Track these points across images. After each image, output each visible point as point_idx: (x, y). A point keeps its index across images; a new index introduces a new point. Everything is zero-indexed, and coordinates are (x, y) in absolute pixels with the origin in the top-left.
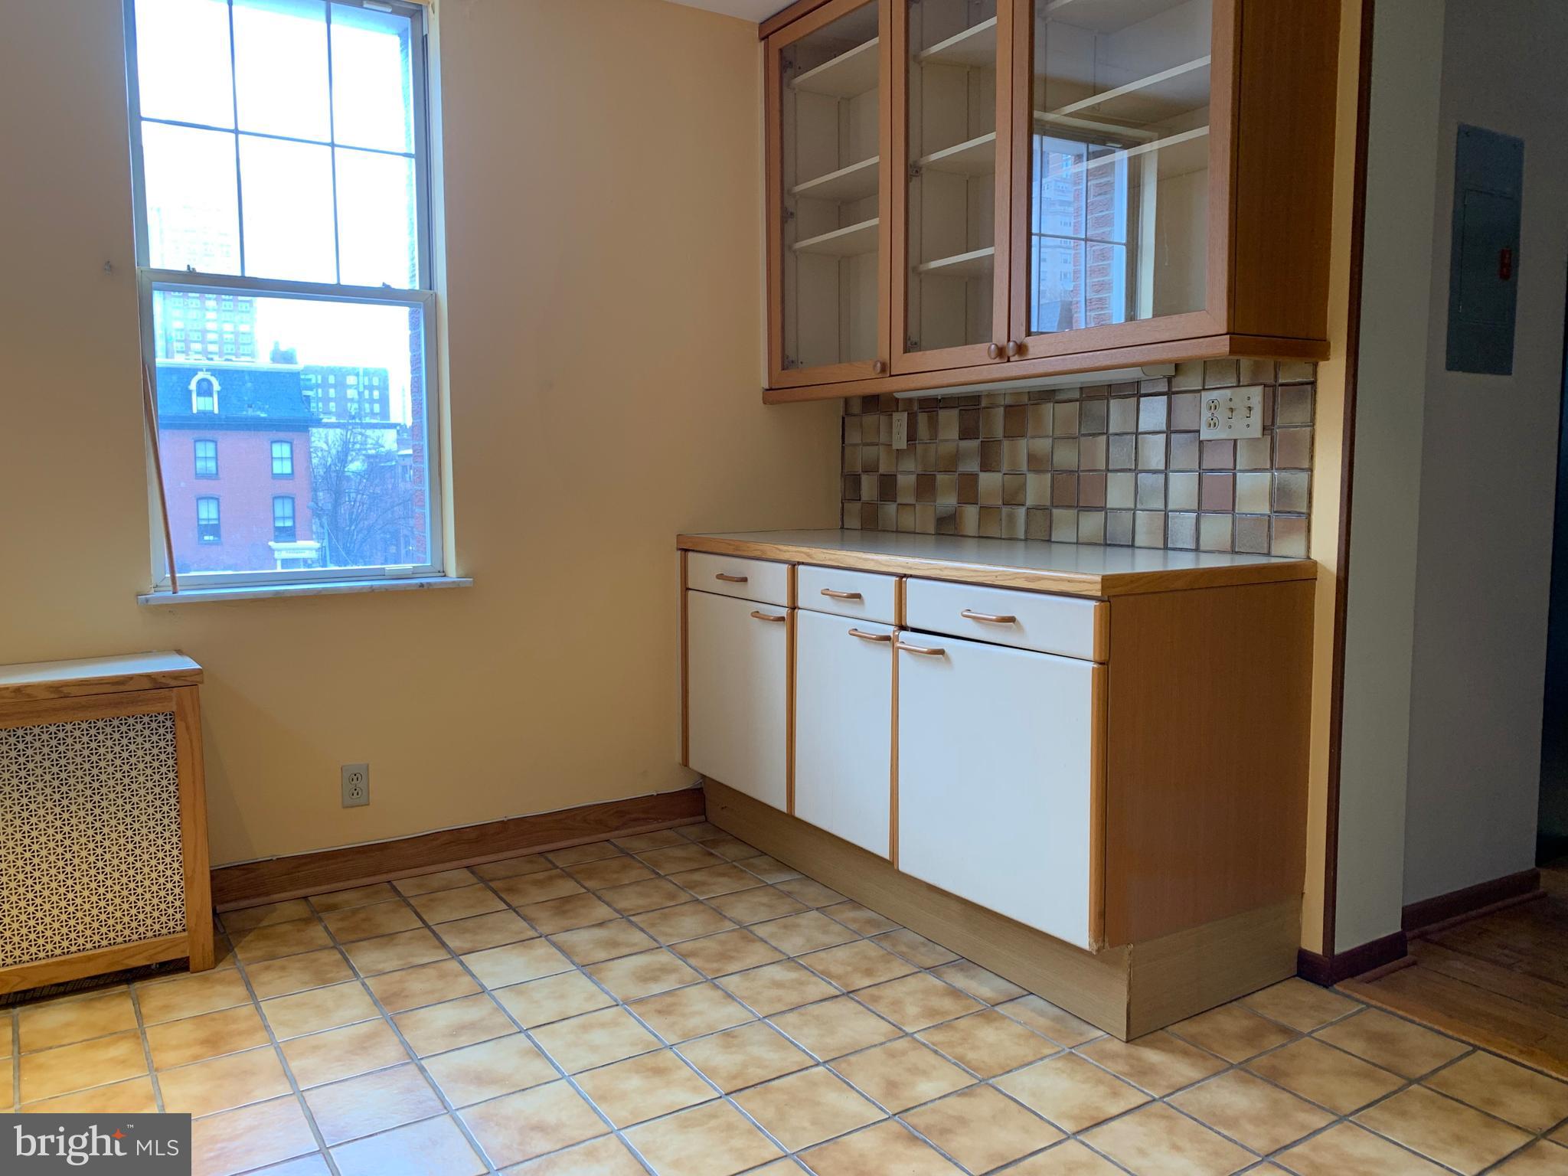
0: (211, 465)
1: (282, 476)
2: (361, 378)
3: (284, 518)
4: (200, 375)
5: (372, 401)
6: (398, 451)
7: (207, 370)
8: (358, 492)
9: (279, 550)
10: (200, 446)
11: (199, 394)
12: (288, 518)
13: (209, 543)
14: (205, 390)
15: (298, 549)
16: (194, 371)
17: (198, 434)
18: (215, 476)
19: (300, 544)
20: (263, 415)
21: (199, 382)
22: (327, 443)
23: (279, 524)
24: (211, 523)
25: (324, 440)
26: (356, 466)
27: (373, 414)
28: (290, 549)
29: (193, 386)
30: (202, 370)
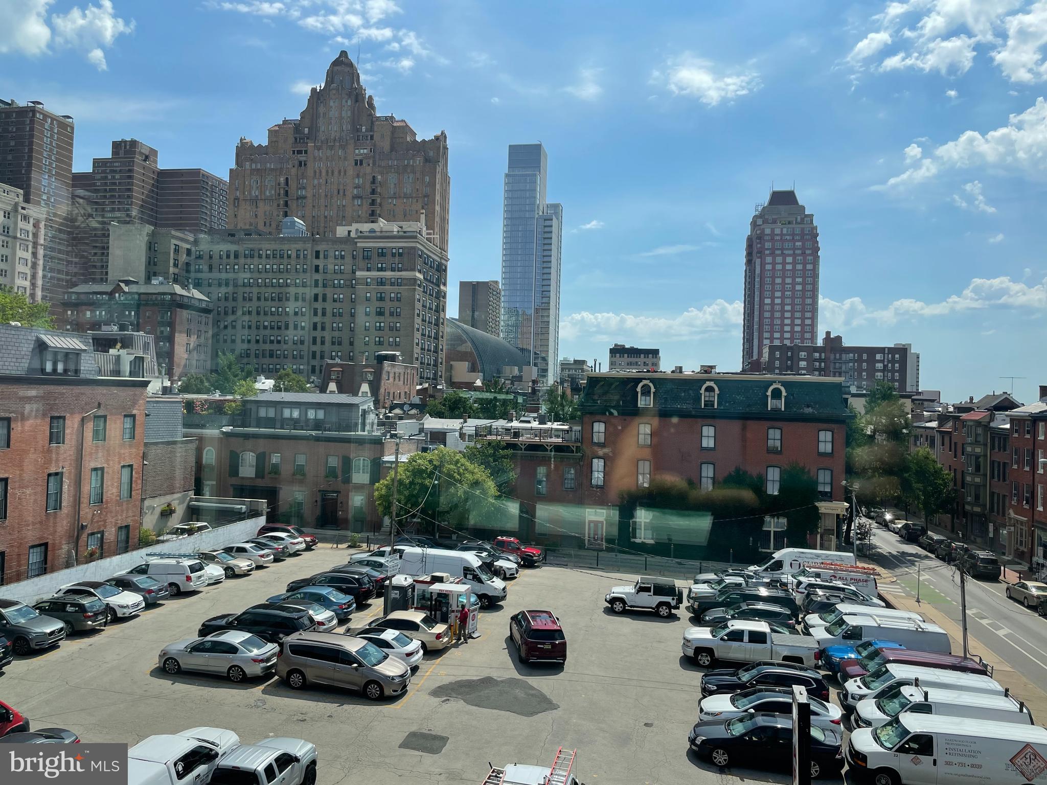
0: (778, 444)
1: (824, 455)
2: (886, 355)
3: (825, 484)
4: (774, 386)
5: (893, 371)
7: (779, 382)
9: (821, 507)
10: (771, 431)
11: (772, 398)
12: (828, 484)
15: (834, 507)
16: (769, 383)
17: (769, 423)
18: (779, 450)
19: (836, 503)
20: (815, 413)
21: (772, 392)
23: (821, 488)
28: (827, 506)
29: (769, 393)
30: (775, 382)
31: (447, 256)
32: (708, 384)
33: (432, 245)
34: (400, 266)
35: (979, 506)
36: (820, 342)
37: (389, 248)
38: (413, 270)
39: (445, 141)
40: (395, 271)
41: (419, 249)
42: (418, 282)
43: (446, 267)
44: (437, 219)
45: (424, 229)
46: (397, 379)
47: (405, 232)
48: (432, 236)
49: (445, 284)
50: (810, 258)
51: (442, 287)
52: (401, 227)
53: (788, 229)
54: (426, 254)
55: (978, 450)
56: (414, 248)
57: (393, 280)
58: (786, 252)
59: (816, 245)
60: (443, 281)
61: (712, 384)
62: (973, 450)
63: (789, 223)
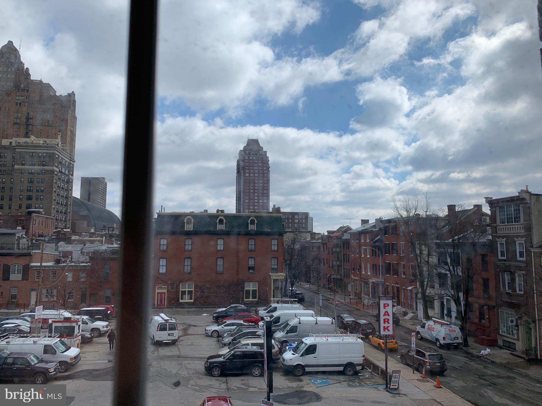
0: (253, 247)
2: (299, 216)
3: (274, 265)
4: (251, 218)
5: (302, 223)
6: (311, 241)
7: (253, 217)
8: (298, 256)
9: (273, 276)
10: (250, 241)
11: (251, 224)
12: (276, 265)
13: (251, 273)
14: (252, 222)
15: (279, 276)
16: (249, 217)
17: (249, 237)
18: (254, 251)
19: (279, 274)
20: (269, 231)
22: (289, 239)
23: (273, 267)
24: (252, 266)
25: (288, 237)
26: (297, 246)
27: (303, 228)
28: (276, 276)
29: (249, 222)
30: (252, 216)
31: (74, 160)
32: (220, 217)
33: (65, 152)
34: (44, 163)
35: (339, 275)
36: (271, 210)
37: (37, 152)
38: (53, 166)
39: (74, 97)
40: (40, 166)
41: (56, 154)
42: (56, 173)
43: (73, 165)
44: (68, 139)
45: (60, 143)
46: (41, 225)
47: (47, 144)
48: (65, 148)
49: (72, 175)
50: (266, 171)
51: (70, 176)
52: (45, 142)
53: (255, 157)
54: (61, 158)
55: (338, 250)
56: (54, 153)
57: (39, 171)
58: (255, 168)
59: (268, 165)
60: (71, 173)
61: (222, 218)
62: (336, 250)
63: (256, 154)
